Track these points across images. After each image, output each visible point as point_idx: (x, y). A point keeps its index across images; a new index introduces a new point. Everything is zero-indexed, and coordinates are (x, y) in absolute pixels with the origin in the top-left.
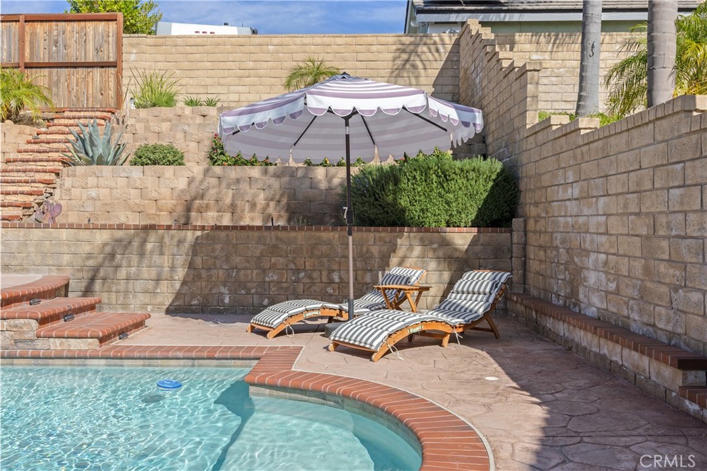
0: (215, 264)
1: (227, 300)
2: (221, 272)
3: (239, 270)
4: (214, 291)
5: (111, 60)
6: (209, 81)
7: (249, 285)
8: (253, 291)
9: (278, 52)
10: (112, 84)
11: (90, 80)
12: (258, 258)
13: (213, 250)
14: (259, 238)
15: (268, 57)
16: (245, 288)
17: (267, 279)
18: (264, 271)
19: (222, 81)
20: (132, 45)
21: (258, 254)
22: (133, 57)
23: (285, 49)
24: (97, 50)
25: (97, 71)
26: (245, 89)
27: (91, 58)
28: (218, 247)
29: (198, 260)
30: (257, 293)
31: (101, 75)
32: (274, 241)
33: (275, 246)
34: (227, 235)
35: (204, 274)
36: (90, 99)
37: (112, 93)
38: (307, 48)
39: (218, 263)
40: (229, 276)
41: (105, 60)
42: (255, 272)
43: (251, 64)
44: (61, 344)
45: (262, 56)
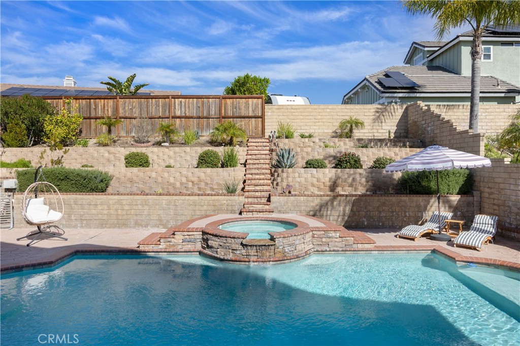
0: (361, 210)
1: (366, 223)
2: (363, 213)
3: (370, 212)
4: (361, 220)
5: (260, 115)
6: (302, 124)
7: (374, 217)
8: (376, 220)
9: (331, 112)
10: (260, 125)
11: (250, 123)
12: (378, 207)
13: (360, 205)
14: (378, 199)
15: (327, 114)
16: (373, 219)
17: (381, 215)
18: (380, 212)
19: (307, 124)
20: (269, 109)
21: (378, 206)
22: (269, 114)
23: (334, 111)
24: (253, 111)
25: (253, 119)
26: (317, 127)
27: (251, 114)
28: (362, 203)
29: (355, 208)
30: (377, 221)
31: (255, 121)
32: (384, 201)
33: (384, 203)
34: (366, 199)
35: (357, 213)
36: (251, 132)
37: (260, 129)
38: (343, 110)
39: (362, 209)
40: (367, 214)
41: (257, 115)
42: (377, 213)
43: (320, 117)
44: (362, 246)
45: (324, 114)
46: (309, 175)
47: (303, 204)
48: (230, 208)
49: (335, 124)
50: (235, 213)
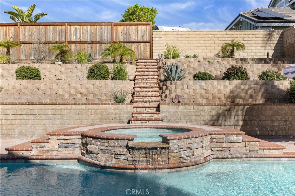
0: (253, 119)
1: (258, 133)
2: (256, 122)
3: (263, 121)
4: (253, 130)
5: (148, 40)
6: (186, 48)
7: (267, 127)
8: (269, 129)
9: (213, 37)
10: (148, 49)
11: (139, 48)
12: (270, 116)
13: (252, 114)
14: (271, 108)
16: (265, 128)
17: (274, 125)
18: (273, 121)
19: (191, 48)
20: (156, 34)
21: (270, 115)
22: (157, 39)
23: (216, 36)
24: (142, 37)
25: (142, 44)
26: (201, 51)
27: (140, 39)
28: (254, 112)
29: (247, 117)
30: (270, 130)
31: (144, 46)
32: (276, 110)
33: (277, 112)
34: (258, 108)
35: (249, 123)
36: (140, 55)
37: (148, 53)
38: (224, 36)
39: (254, 118)
40: (259, 123)
41: (146, 40)
42: (269, 122)
43: (203, 42)
45: (207, 39)
46: (198, 87)
47: (193, 113)
48: (118, 117)
49: (216, 48)
50: (123, 122)
